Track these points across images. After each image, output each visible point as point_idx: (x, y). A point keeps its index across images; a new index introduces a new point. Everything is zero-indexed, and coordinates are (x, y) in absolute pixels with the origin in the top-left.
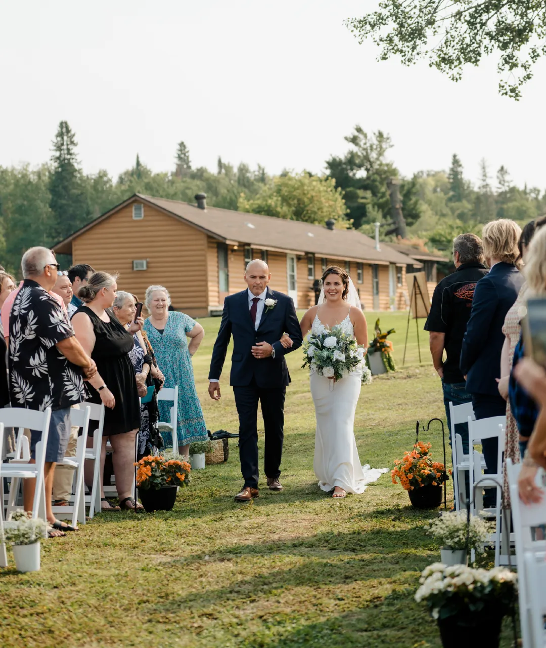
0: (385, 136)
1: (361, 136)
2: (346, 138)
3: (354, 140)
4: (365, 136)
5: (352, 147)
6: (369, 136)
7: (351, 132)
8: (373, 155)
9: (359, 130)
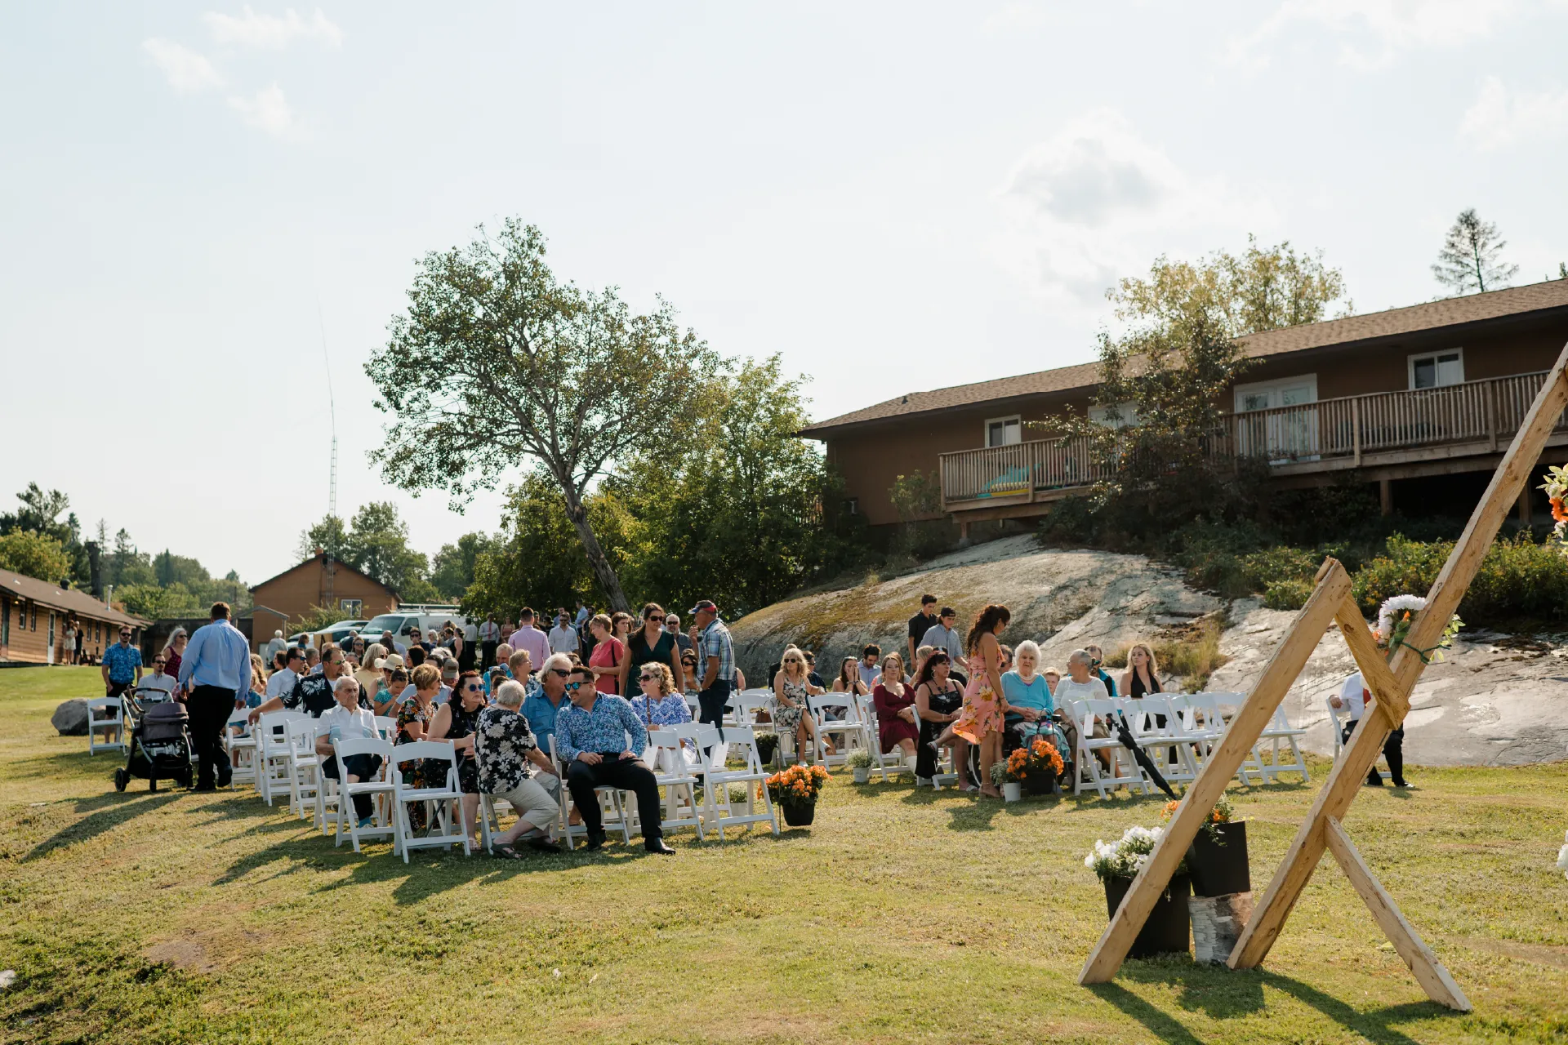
0: (62, 496)
1: (35, 494)
2: (19, 496)
3: (28, 498)
4: (40, 495)
5: (25, 506)
6: (44, 496)
7: (24, 490)
8: (47, 515)
9: (34, 488)
